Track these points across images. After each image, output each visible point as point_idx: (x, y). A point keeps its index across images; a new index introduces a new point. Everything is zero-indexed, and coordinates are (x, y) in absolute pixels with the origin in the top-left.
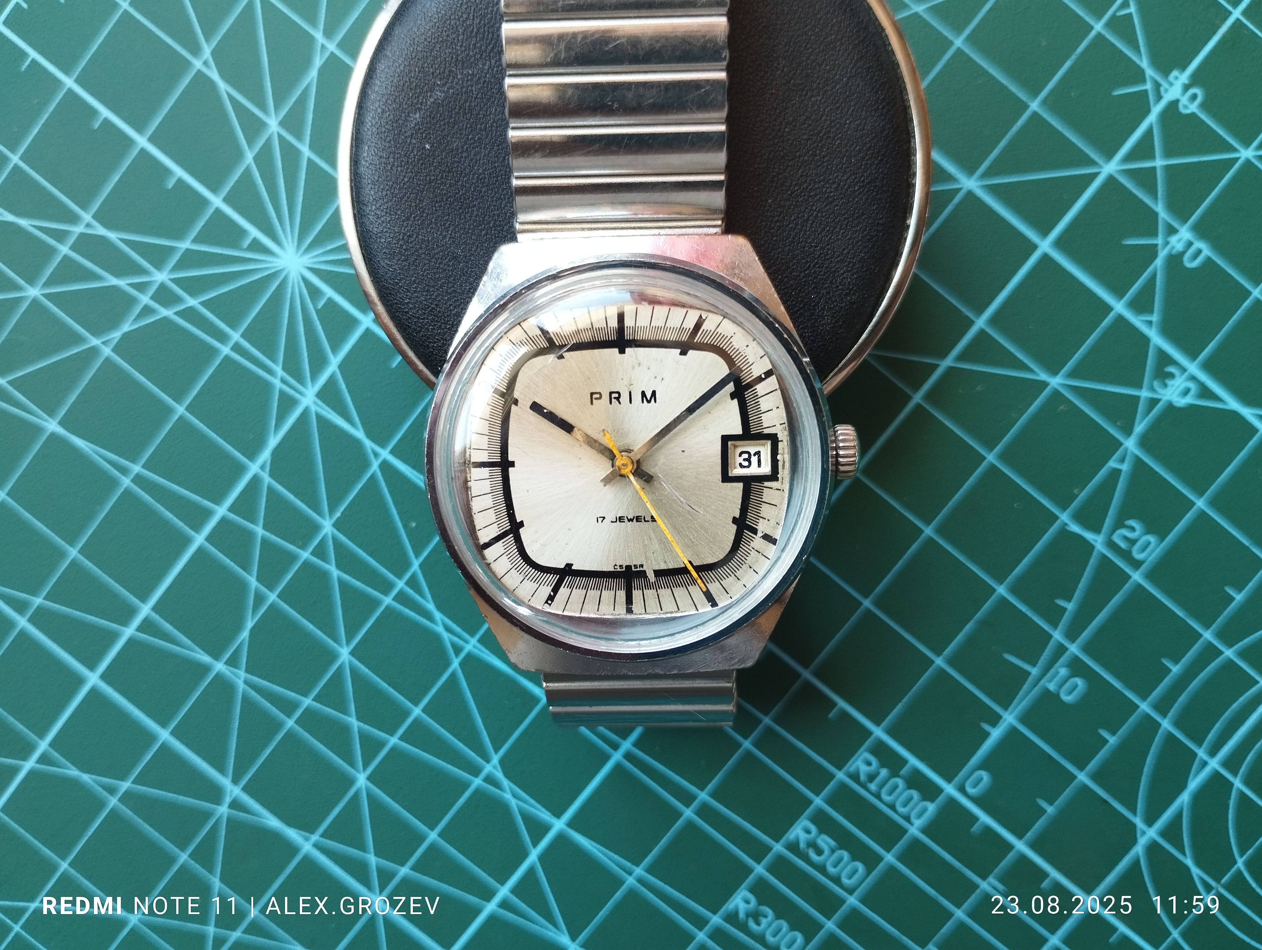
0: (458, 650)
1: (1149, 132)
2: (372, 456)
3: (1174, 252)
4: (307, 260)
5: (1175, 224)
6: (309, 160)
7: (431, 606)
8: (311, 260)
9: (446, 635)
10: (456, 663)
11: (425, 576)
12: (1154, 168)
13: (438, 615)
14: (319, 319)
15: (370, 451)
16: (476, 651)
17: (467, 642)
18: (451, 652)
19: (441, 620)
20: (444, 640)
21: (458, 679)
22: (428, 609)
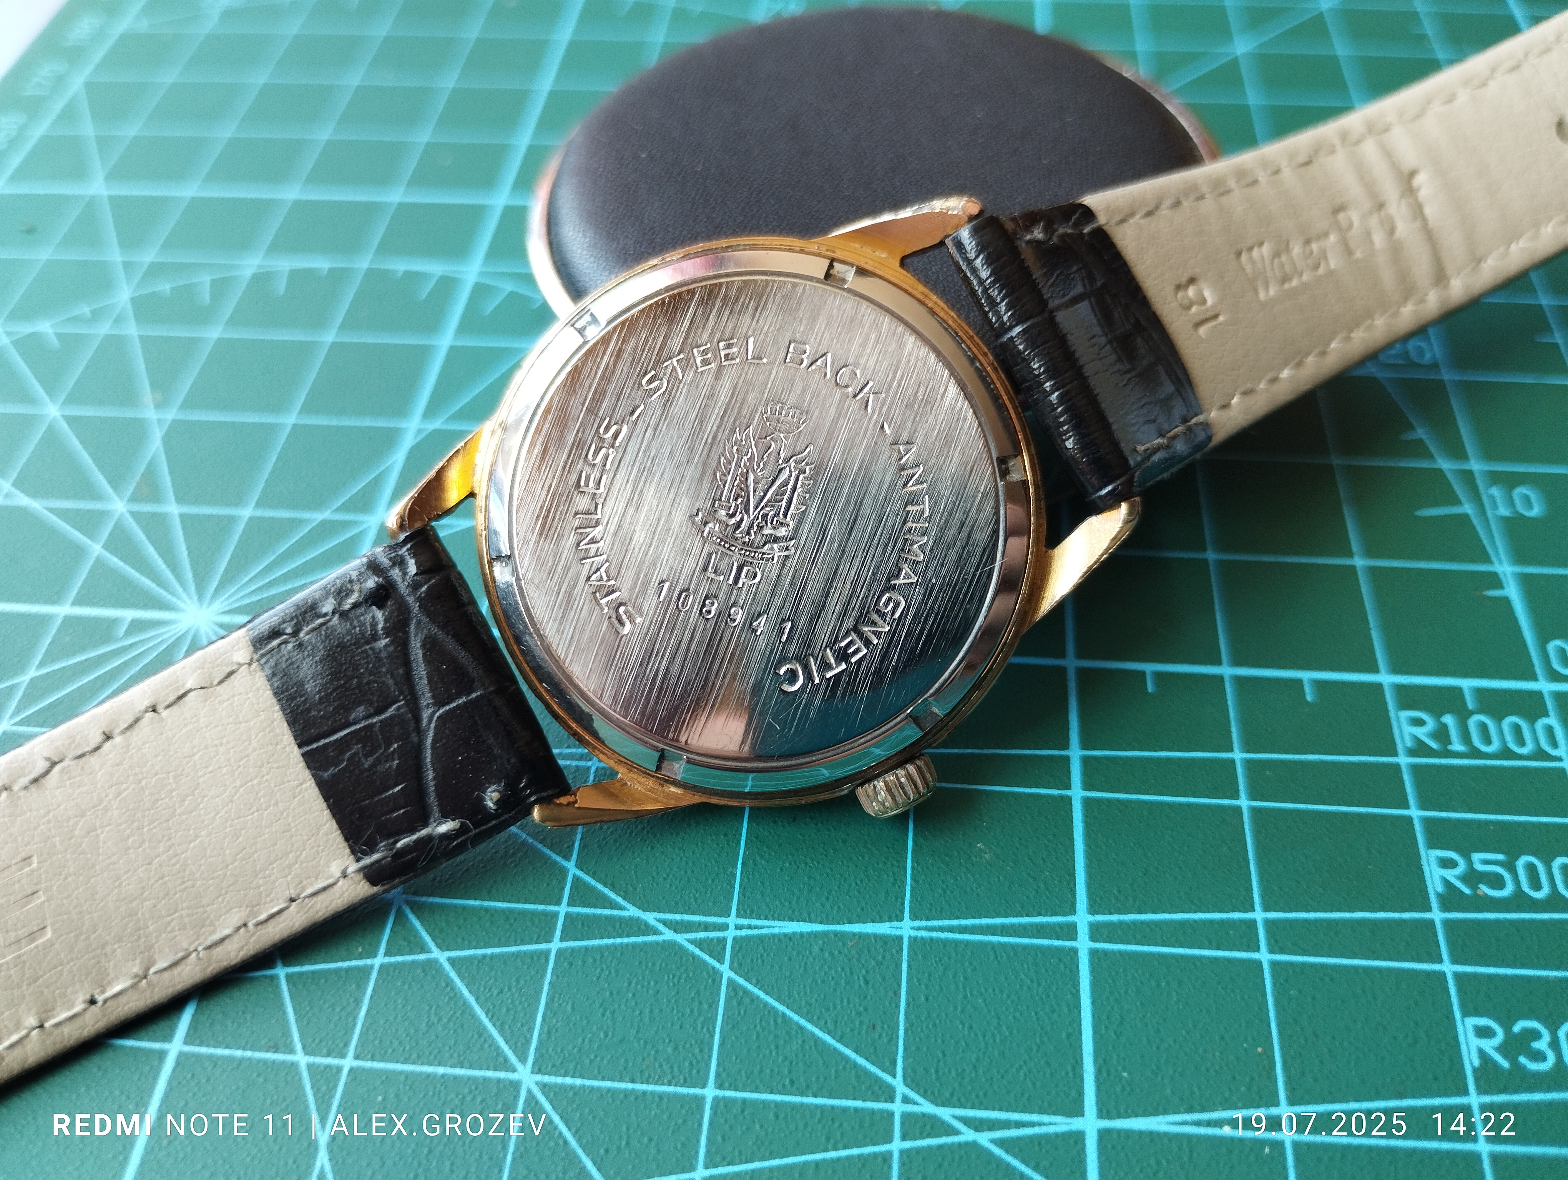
0: (716, 948)
7: (632, 911)
9: (681, 939)
10: (726, 971)
11: (594, 876)
13: (650, 918)
16: (744, 933)
17: (724, 927)
18: (706, 958)
19: (659, 921)
20: (681, 948)
21: (746, 992)
22: (631, 918)
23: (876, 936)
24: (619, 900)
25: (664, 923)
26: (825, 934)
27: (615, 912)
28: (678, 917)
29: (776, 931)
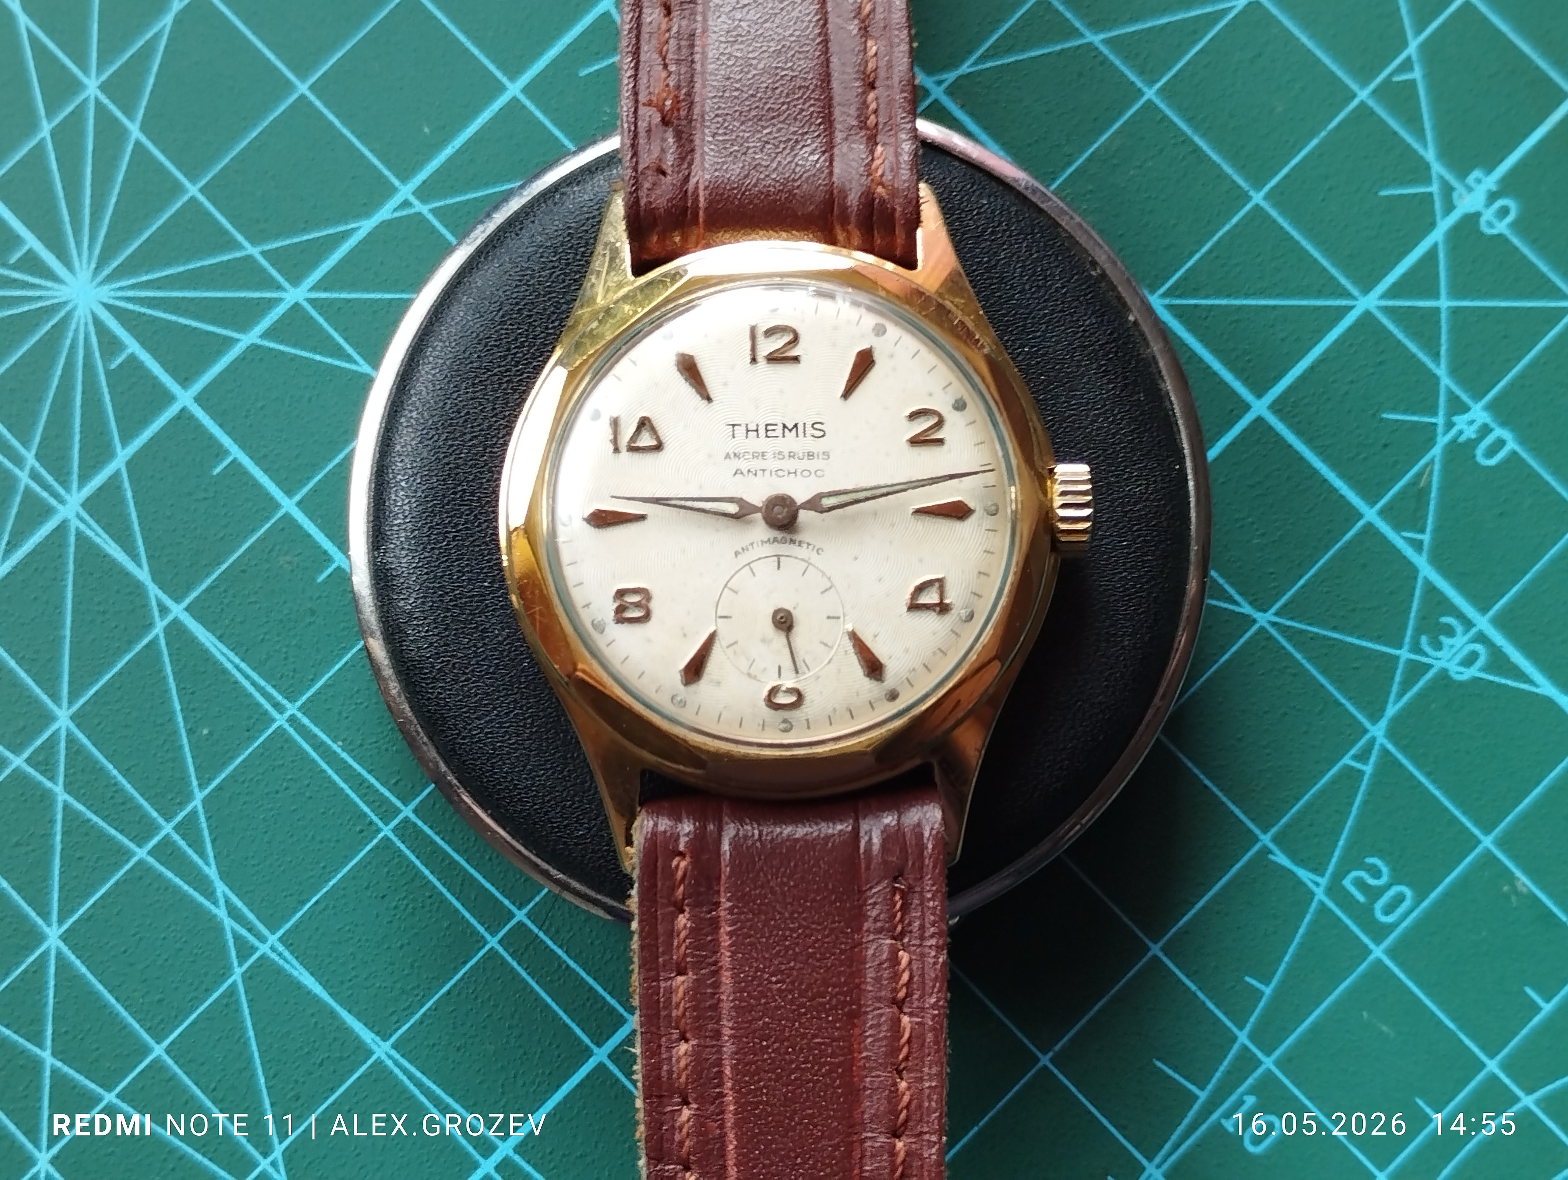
0: (245, 951)
1: (1431, 255)
2: (156, 613)
3: (1462, 439)
4: (106, 293)
5: (1465, 397)
6: (138, 144)
7: (212, 872)
8: (112, 294)
9: (228, 923)
10: (238, 973)
11: (208, 819)
12: (1437, 310)
13: (221, 888)
14: (109, 386)
15: (154, 603)
16: (274, 956)
17: (263, 939)
18: (233, 953)
19: (225, 896)
20: (223, 929)
21: (237, 1002)
22: (207, 876)
23: (357, 1038)
24: (211, 854)
25: (226, 902)
26: (325, 1005)
27: (200, 862)
28: (239, 904)
29: (295, 973)
